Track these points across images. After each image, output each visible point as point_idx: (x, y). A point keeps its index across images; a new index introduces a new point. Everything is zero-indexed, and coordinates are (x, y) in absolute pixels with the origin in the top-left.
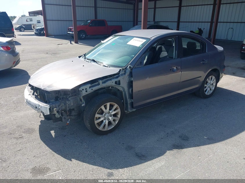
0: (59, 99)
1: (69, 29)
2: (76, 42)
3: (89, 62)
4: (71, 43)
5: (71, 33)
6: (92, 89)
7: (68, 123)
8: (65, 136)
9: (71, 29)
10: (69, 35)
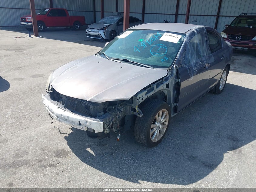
0: (107, 110)
1: (22, 19)
2: (37, 35)
3: (121, 62)
4: (30, 36)
5: (26, 23)
6: (147, 96)
7: (119, 138)
8: (112, 154)
9: (25, 19)
10: (23, 26)
